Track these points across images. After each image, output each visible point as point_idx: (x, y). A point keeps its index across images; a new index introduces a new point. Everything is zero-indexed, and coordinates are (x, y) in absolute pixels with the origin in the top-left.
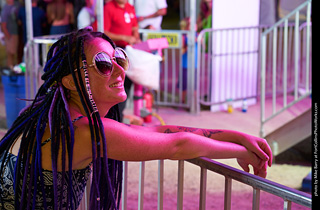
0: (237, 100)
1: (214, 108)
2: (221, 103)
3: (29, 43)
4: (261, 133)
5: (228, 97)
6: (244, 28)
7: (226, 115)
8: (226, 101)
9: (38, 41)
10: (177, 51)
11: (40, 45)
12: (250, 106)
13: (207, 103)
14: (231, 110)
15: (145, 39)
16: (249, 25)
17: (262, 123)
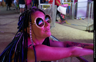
0: (82, 17)
1: (77, 18)
2: (78, 17)
3: (39, 5)
4: (88, 26)
5: (80, 16)
6: (84, 2)
7: (79, 20)
8: (80, 17)
9: (41, 4)
10: (70, 6)
11: (42, 5)
12: (85, 18)
13: (76, 18)
14: (81, 19)
15: (63, 4)
16: (85, 1)
17: (88, 23)
